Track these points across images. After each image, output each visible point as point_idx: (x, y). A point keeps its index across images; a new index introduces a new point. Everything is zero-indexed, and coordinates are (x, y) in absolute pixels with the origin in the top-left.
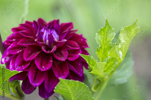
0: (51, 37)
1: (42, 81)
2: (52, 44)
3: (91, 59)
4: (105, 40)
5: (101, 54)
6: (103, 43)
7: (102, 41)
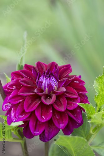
0: (50, 86)
1: (42, 130)
2: (52, 92)
3: (89, 106)
4: (102, 87)
5: (99, 100)
6: (101, 89)
7: (100, 88)
